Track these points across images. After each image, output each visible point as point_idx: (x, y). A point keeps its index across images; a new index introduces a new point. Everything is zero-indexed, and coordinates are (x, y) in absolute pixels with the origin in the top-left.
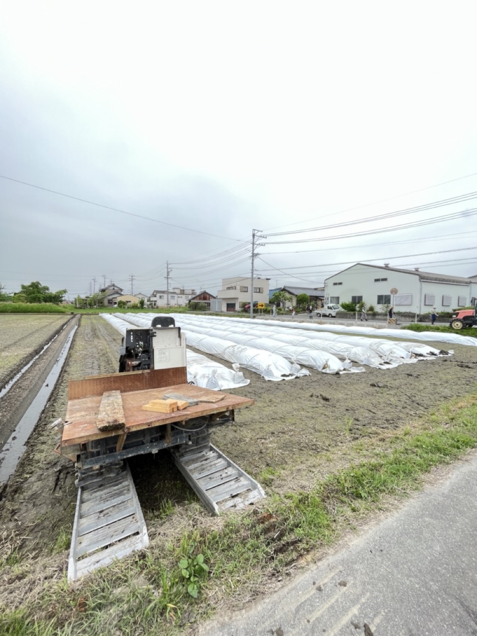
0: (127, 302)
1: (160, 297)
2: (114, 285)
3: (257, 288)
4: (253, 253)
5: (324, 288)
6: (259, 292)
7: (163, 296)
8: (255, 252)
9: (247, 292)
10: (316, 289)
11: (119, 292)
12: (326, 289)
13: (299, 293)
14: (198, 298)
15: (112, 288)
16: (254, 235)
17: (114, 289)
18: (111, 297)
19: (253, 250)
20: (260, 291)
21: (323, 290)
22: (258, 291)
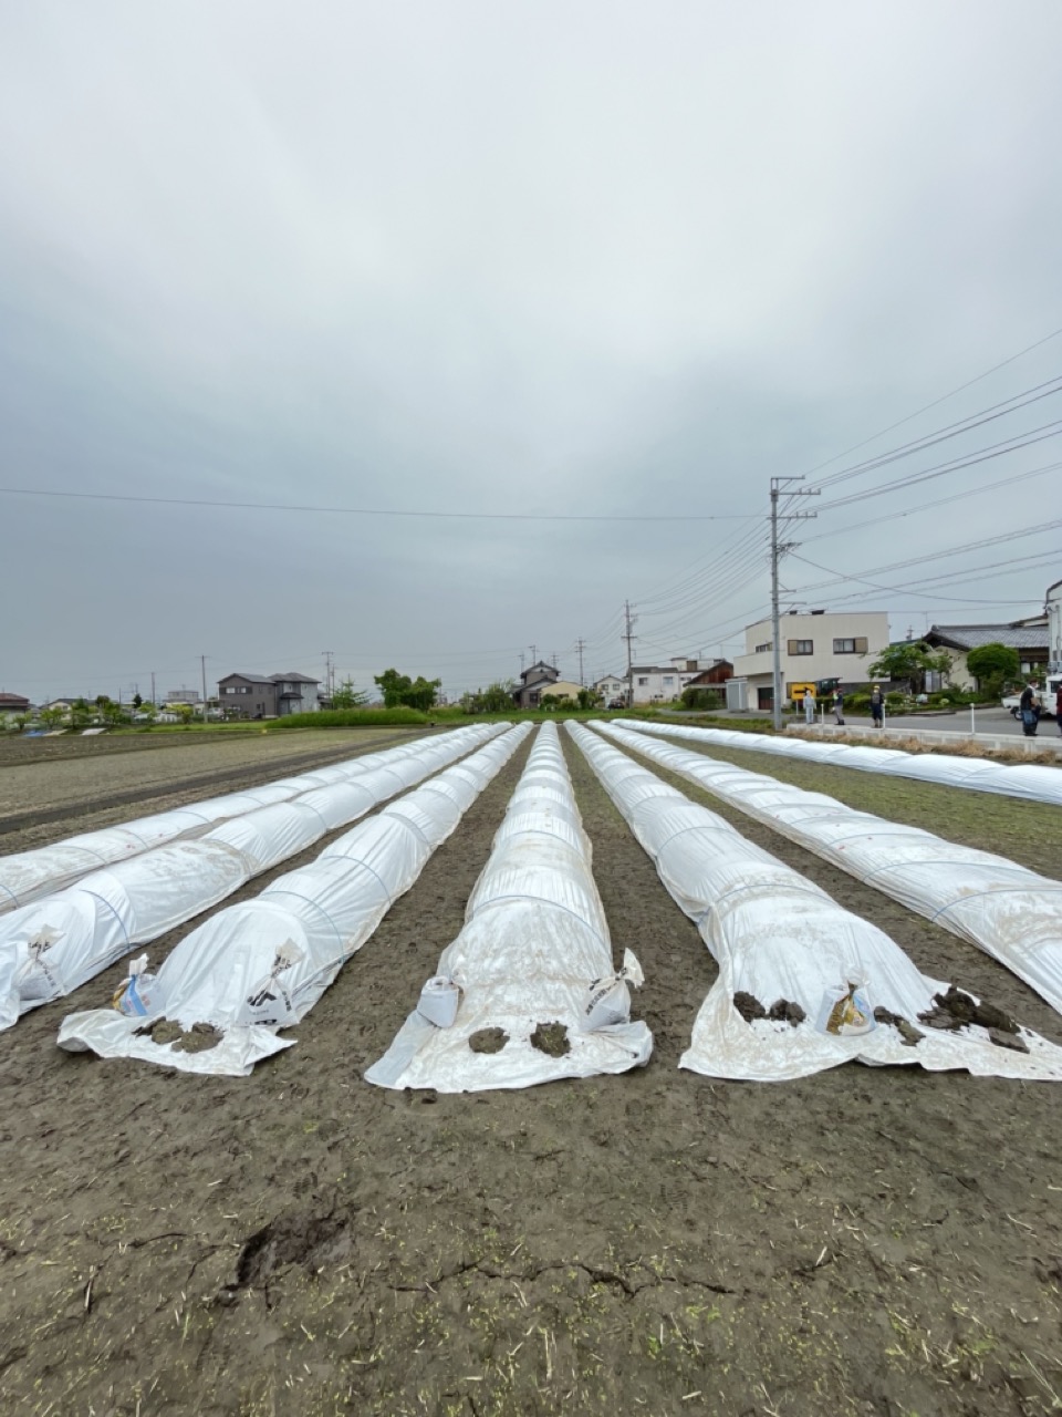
0: (561, 696)
1: (641, 681)
2: (541, 664)
3: (844, 640)
4: (774, 546)
5: (1046, 616)
6: (854, 651)
7: (646, 679)
8: (782, 540)
9: (811, 653)
10: (1017, 626)
11: (551, 676)
12: (1053, 621)
13: (975, 641)
14: (707, 678)
15: (538, 670)
16: (774, 495)
17: (542, 671)
18: (534, 689)
19: (775, 538)
20: (856, 647)
21: (1043, 623)
22: (848, 647)
